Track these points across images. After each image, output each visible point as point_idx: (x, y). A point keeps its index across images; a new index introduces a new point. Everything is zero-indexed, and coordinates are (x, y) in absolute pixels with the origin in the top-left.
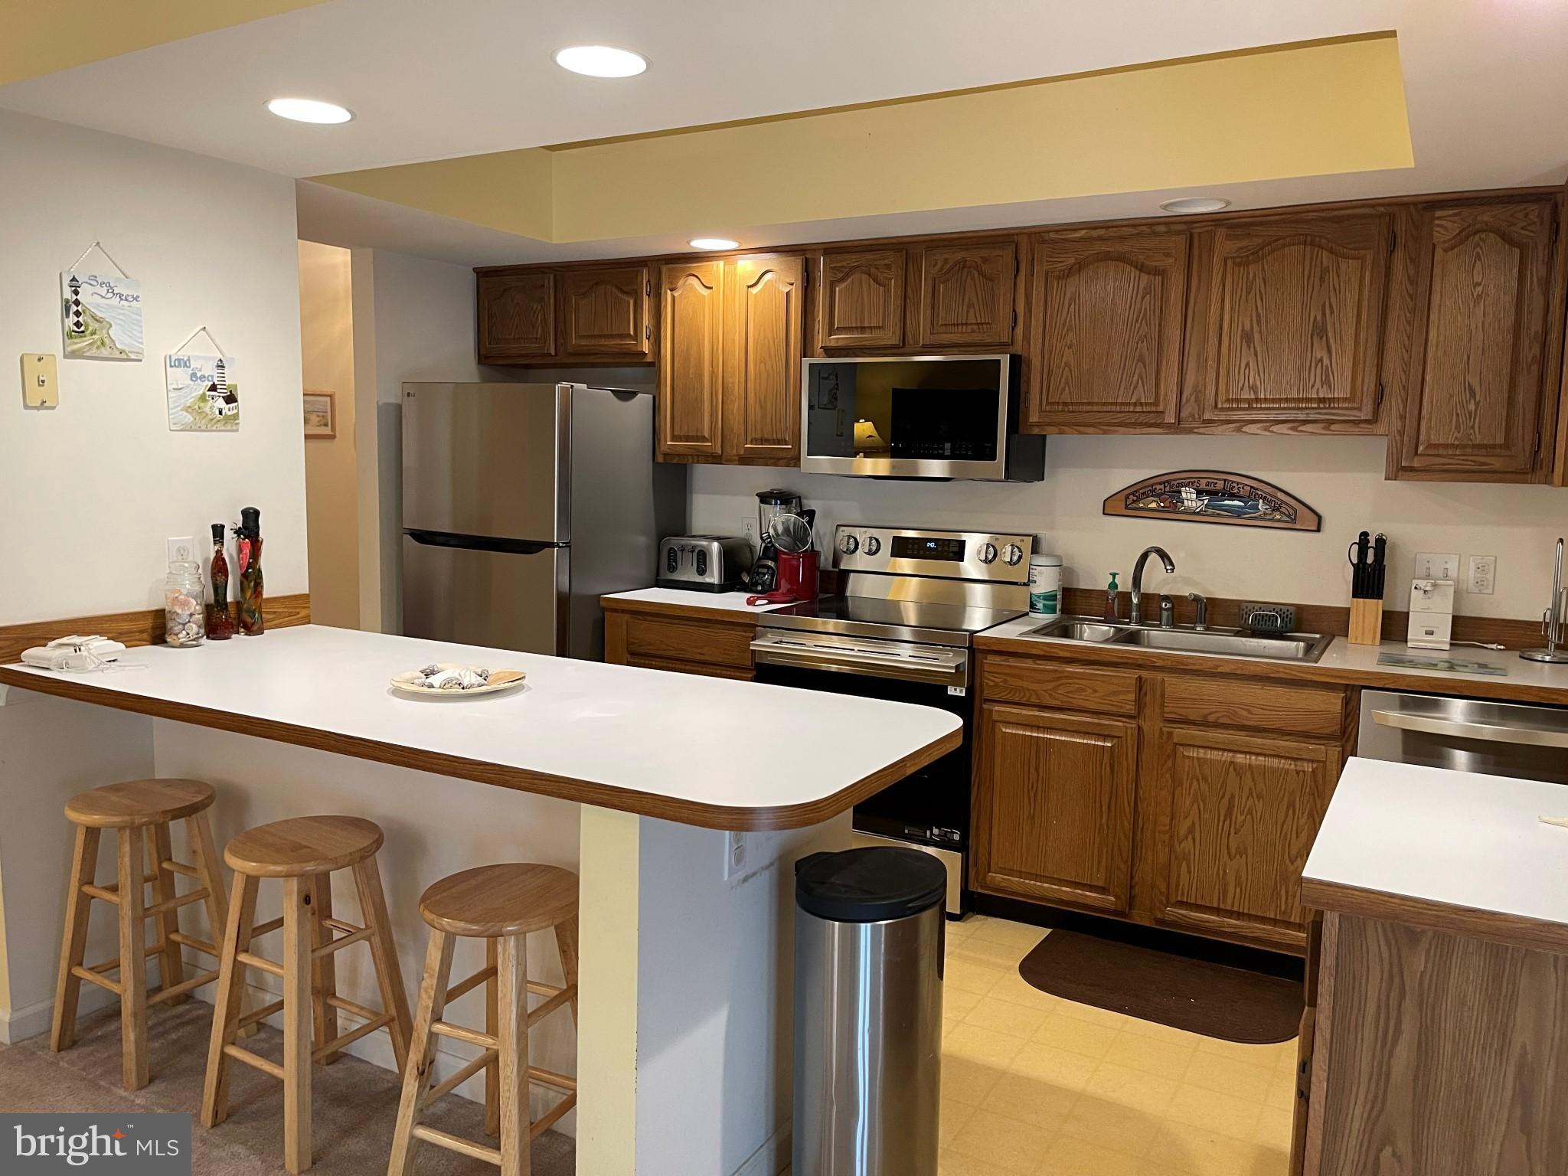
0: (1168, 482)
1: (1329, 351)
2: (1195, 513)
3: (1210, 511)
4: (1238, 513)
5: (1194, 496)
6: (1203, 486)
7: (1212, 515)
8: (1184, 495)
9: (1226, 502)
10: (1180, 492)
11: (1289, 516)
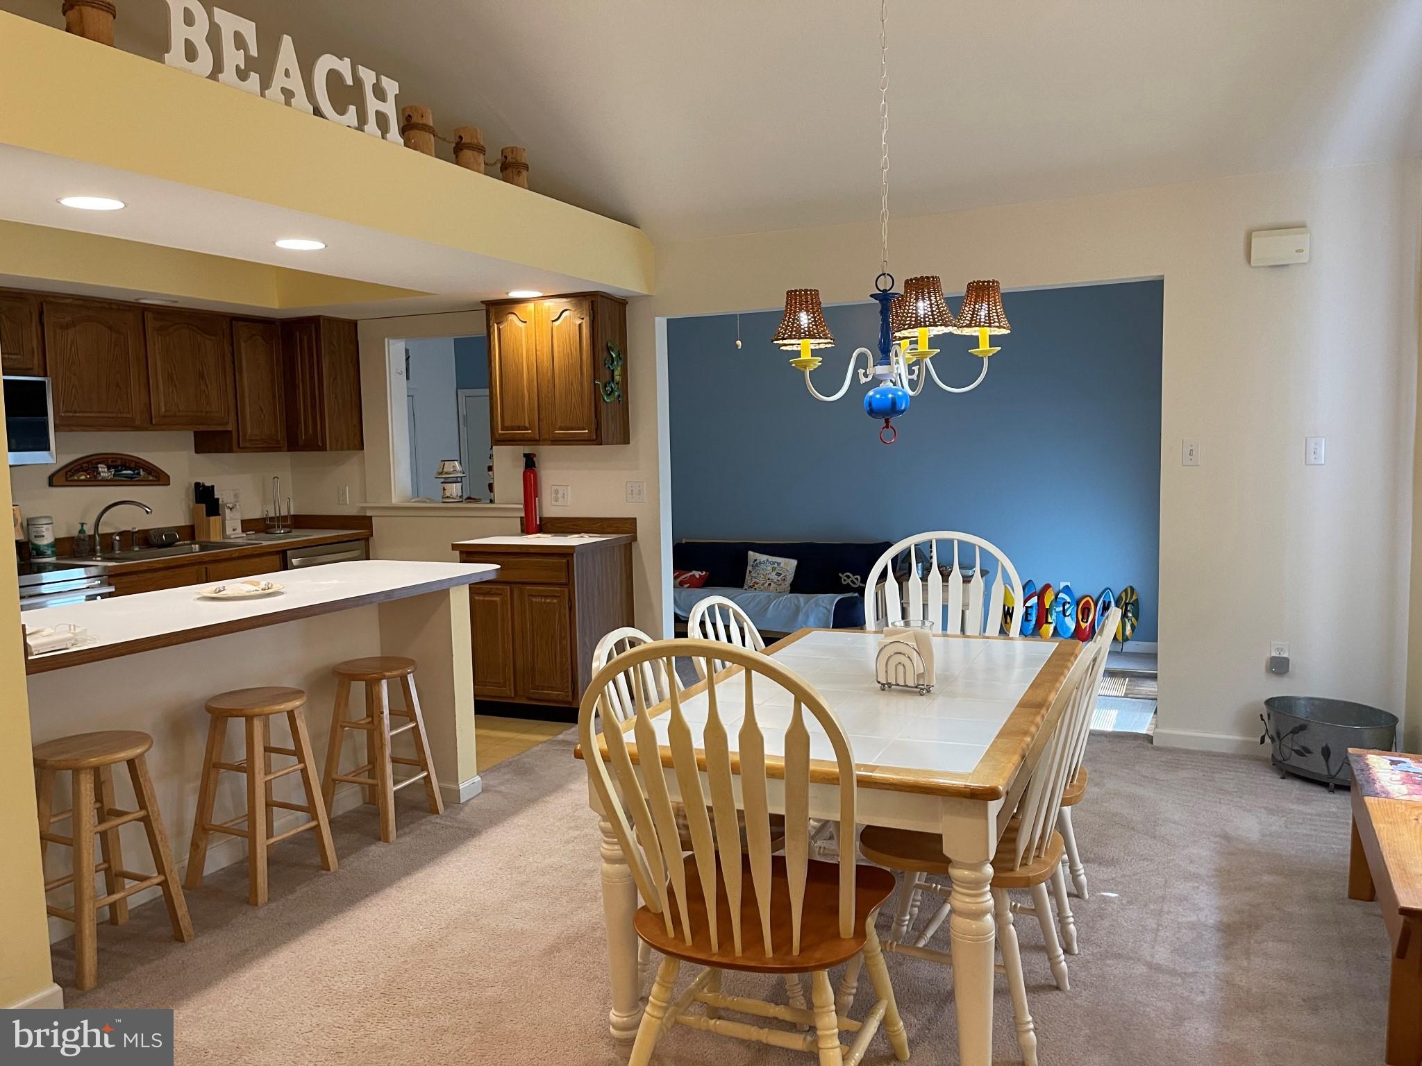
0: (90, 461)
1: (207, 387)
2: (107, 480)
3: (116, 478)
4: (130, 478)
5: (106, 470)
6: (110, 463)
7: (117, 481)
8: (100, 469)
9: (124, 472)
10: (97, 468)
11: (156, 477)
